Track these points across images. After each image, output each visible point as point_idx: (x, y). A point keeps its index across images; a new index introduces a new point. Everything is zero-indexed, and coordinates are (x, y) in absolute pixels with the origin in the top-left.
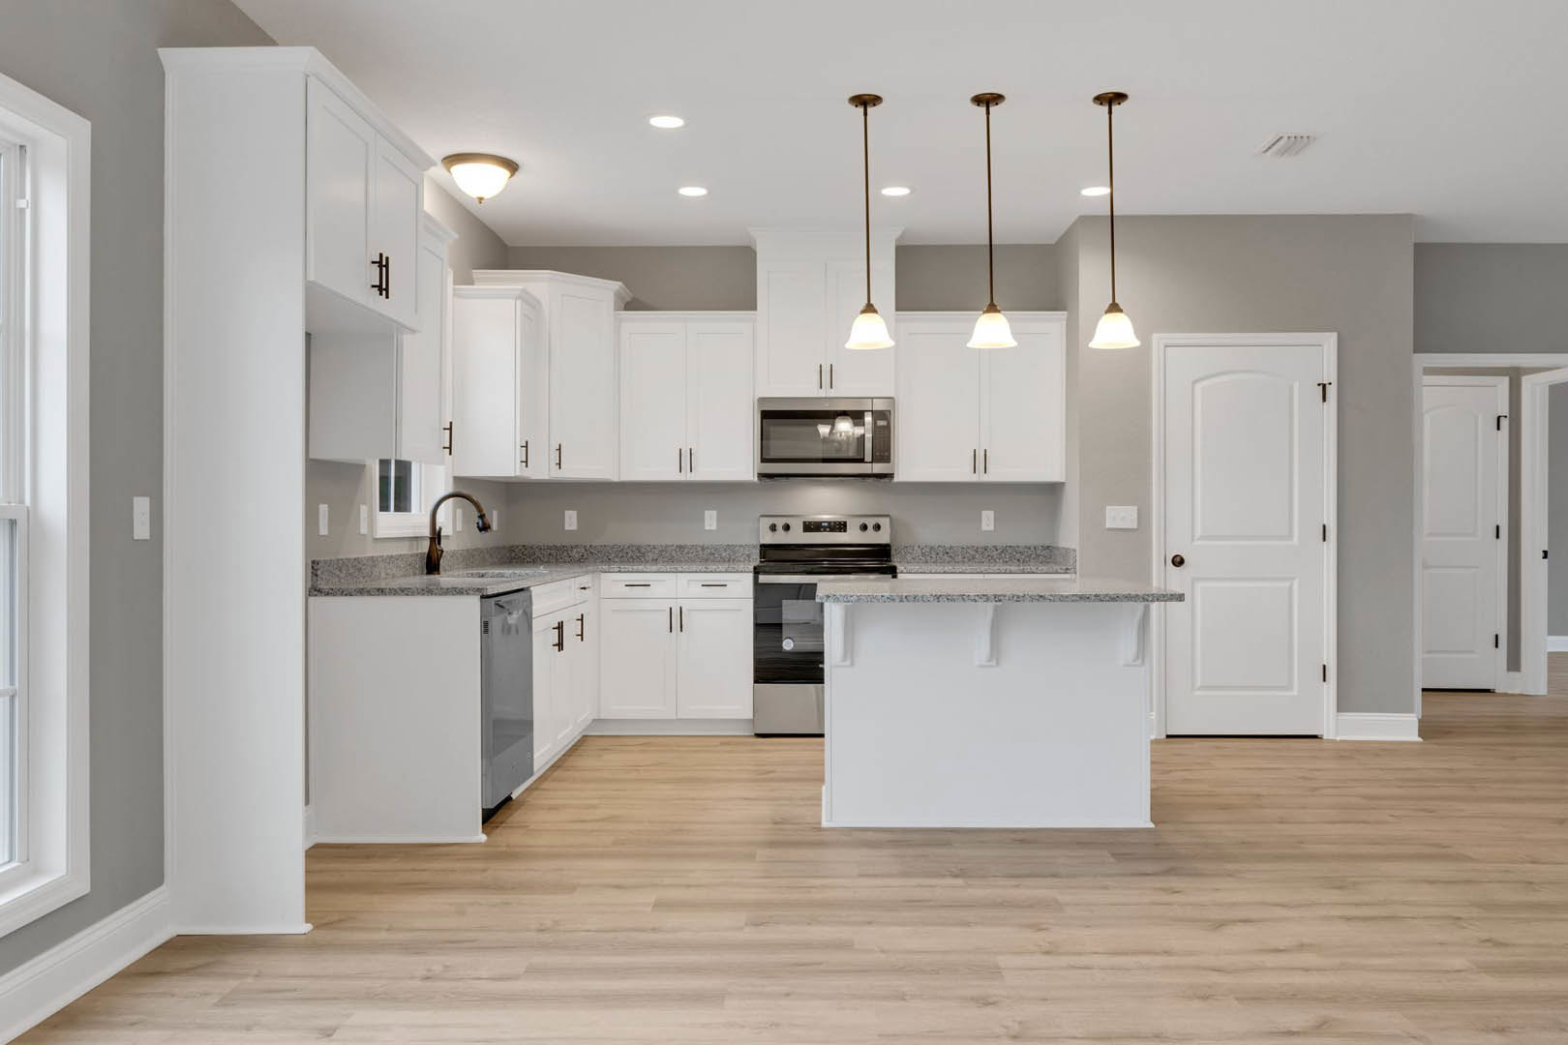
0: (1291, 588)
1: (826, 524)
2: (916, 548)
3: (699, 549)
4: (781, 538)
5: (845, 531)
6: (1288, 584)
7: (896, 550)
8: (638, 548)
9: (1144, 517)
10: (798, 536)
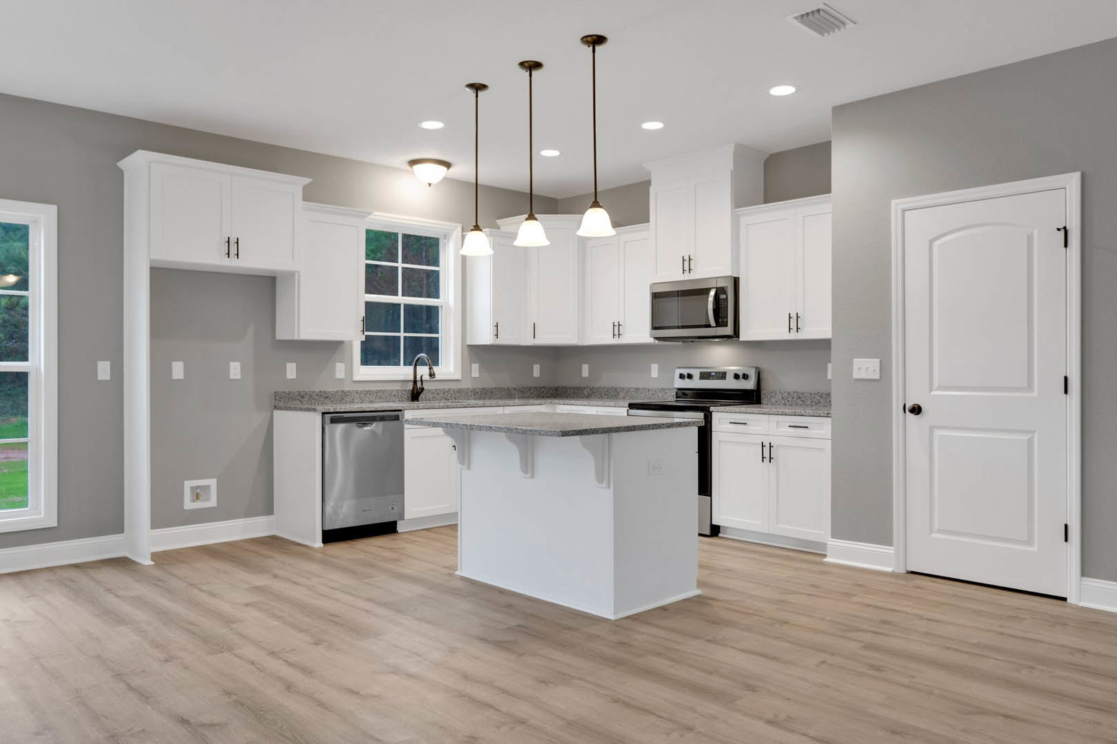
0: (1030, 442)
1: (714, 374)
2: (778, 393)
3: (647, 390)
4: (687, 384)
5: (725, 379)
6: (1025, 437)
7: (764, 395)
8: (616, 389)
9: (885, 368)
10: (697, 383)
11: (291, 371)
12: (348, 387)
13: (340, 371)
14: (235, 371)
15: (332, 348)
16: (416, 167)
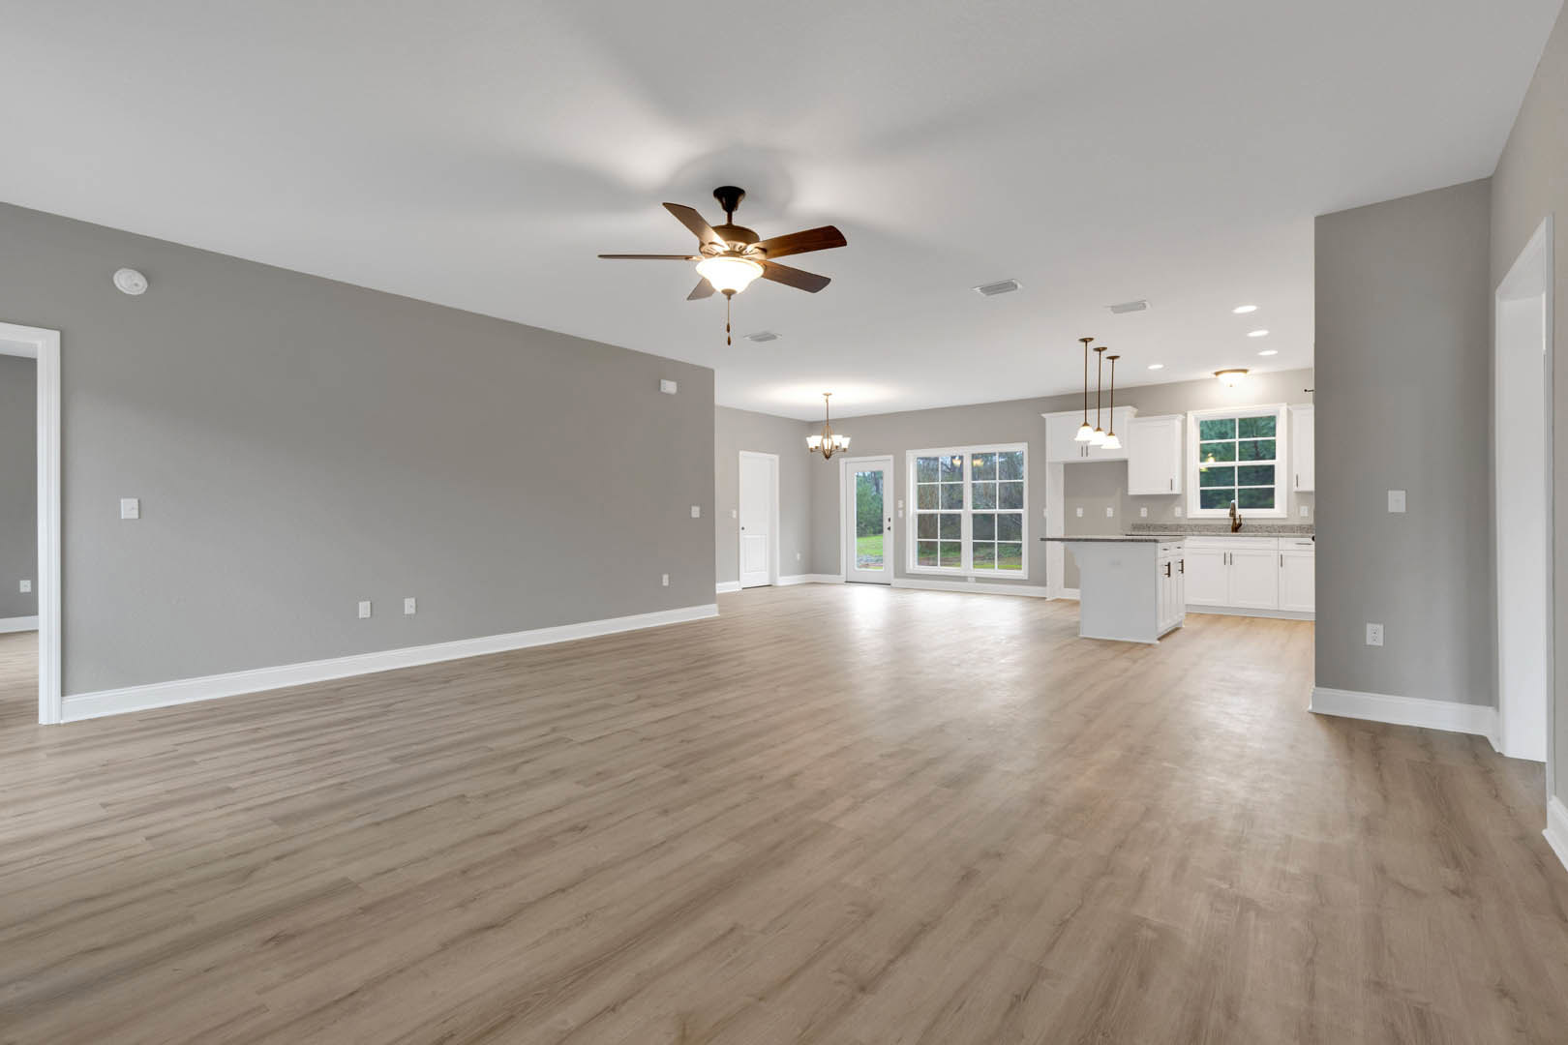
11: (1144, 512)
12: (1183, 522)
13: (1178, 512)
14: (1110, 512)
15: (1170, 500)
16: (1220, 376)
